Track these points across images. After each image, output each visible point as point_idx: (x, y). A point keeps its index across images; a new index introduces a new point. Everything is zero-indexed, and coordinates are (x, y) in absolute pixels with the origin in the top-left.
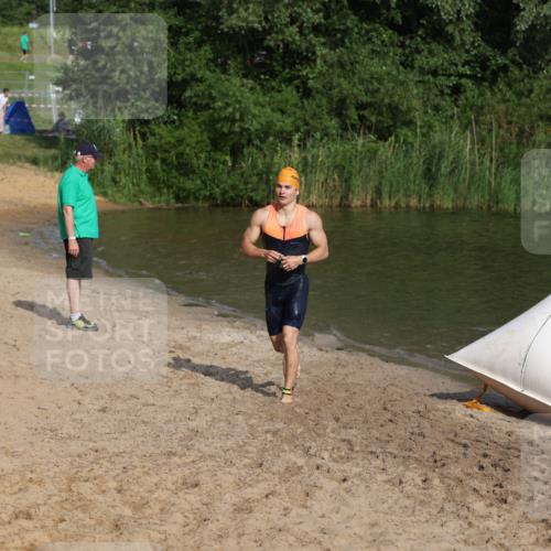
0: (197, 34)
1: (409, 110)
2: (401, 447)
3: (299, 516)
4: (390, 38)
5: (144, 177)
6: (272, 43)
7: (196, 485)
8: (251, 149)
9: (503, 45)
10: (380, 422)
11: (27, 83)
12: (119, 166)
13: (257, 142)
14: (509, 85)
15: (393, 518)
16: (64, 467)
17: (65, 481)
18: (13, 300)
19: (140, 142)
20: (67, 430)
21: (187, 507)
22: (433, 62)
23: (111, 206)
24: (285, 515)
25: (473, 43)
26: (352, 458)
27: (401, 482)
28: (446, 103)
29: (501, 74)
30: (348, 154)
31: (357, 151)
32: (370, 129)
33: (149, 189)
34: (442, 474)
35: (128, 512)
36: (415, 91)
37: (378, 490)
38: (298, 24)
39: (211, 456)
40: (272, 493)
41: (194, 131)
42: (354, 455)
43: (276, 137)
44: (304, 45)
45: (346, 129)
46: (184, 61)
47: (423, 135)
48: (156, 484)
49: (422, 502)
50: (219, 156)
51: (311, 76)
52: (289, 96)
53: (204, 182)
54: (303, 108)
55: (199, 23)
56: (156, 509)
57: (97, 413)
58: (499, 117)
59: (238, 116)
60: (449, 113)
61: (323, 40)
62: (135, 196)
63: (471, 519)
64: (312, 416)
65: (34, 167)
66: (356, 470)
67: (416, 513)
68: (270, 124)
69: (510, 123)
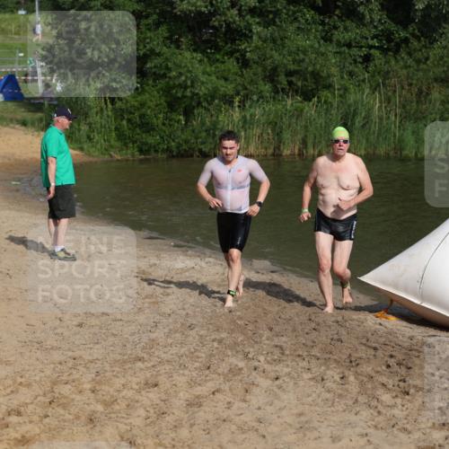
0: (155, 17)
1: (329, 76)
2: (323, 351)
3: (239, 408)
4: (312, 17)
5: (114, 134)
6: (216, 24)
7: (156, 385)
8: (200, 110)
9: (404, 22)
10: (306, 330)
11: (17, 59)
12: (93, 126)
13: (205, 104)
14: (410, 54)
15: (317, 408)
16: (48, 372)
17: (49, 384)
18: (7, 236)
19: (110, 106)
20: (51, 342)
21: (149, 403)
22: (348, 36)
23: (86, 159)
24: (229, 408)
25: (380, 20)
26: (283, 361)
27: (323, 380)
28: (358, 69)
29: (403, 45)
30: (280, 113)
31: (286, 110)
32: (297, 92)
33: (118, 144)
34: (356, 372)
35: (100, 408)
36: (333, 61)
37: (304, 386)
38: (237, 7)
39: (168, 361)
40: (218, 391)
41: (154, 97)
42: (284, 358)
43: (220, 100)
44: (242, 24)
45: (277, 92)
46: (145, 39)
47: (341, 96)
48: (123, 385)
49: (340, 396)
50: (174, 116)
51: (248, 50)
52: (231, 67)
53: (162, 138)
54: (242, 76)
55: (157, 8)
56: (124, 405)
57: (75, 328)
58: (402, 80)
59: (189, 83)
60: (361, 78)
61: (257, 20)
62: (106, 150)
63: (380, 408)
64: (251, 327)
65: (23, 128)
66: (287, 370)
67: (335, 404)
68: (216, 90)
69: (410, 85)
